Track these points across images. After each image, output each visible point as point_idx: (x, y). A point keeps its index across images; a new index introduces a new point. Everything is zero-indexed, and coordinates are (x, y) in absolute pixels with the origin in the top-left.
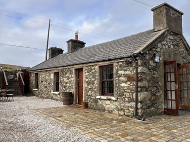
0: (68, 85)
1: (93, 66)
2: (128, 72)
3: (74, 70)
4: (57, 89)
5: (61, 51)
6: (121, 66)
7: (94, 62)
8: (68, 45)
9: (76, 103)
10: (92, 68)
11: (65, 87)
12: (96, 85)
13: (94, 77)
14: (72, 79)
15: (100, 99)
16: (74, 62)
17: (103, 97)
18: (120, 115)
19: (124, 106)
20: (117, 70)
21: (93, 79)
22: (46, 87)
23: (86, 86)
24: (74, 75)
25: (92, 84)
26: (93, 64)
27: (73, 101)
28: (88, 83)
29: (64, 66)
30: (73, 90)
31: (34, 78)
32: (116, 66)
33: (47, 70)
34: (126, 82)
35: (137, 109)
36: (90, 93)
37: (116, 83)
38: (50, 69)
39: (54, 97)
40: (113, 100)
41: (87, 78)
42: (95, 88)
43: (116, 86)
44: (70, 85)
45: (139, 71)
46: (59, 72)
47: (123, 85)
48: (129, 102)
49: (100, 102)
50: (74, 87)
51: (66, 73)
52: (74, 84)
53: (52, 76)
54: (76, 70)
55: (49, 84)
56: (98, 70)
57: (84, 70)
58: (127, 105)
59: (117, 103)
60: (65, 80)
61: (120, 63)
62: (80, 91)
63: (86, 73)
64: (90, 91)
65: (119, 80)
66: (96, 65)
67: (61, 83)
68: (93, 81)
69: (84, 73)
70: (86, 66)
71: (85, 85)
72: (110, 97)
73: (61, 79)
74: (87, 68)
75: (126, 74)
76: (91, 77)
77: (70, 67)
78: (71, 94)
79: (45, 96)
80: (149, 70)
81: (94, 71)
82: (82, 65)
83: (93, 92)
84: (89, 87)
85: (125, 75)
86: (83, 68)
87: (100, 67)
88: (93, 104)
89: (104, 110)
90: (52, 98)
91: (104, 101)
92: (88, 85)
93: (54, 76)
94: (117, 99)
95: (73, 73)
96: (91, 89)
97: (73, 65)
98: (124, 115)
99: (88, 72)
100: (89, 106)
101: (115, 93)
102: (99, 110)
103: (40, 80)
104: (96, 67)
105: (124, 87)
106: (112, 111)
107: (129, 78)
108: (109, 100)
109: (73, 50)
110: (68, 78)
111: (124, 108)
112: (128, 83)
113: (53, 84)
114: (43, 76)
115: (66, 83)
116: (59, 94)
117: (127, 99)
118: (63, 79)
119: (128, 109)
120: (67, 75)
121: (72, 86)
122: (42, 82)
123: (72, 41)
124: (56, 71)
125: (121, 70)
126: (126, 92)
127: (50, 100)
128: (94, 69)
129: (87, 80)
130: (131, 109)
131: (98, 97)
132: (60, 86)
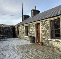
0: (32, 32)
1: (46, 21)
3: (35, 24)
4: (27, 35)
5: (28, 17)
7: (47, 19)
8: (31, 12)
9: (37, 42)
10: (45, 22)
11: (31, 34)
12: (48, 33)
14: (34, 29)
15: (51, 41)
17: (52, 40)
22: (22, 34)
23: (42, 33)
24: (35, 27)
25: (46, 32)
26: (46, 20)
27: (35, 41)
28: (43, 31)
30: (35, 35)
31: (17, 30)
33: (22, 25)
36: (44, 37)
39: (26, 39)
41: (42, 29)
42: (47, 34)
44: (33, 33)
46: (27, 26)
50: (35, 34)
51: (31, 27)
52: (35, 32)
53: (24, 28)
54: (36, 24)
55: (23, 32)
56: (49, 23)
60: (31, 30)
62: (39, 36)
63: (41, 26)
64: (44, 36)
66: (48, 20)
67: (29, 32)
68: (46, 30)
69: (40, 26)
70: (42, 22)
71: (41, 33)
72: (58, 40)
73: (29, 30)
74: (42, 23)
76: (45, 28)
77: (33, 23)
78: (34, 38)
79: (22, 38)
81: (46, 24)
82: (39, 21)
83: (46, 37)
84: (44, 34)
86: (40, 23)
87: (50, 21)
88: (46, 43)
89: (54, 47)
91: (53, 42)
92: (43, 32)
93: (25, 28)
96: (45, 35)
97: (34, 22)
99: (43, 25)
100: (44, 44)
103: (19, 30)
104: (48, 22)
106: (59, 49)
108: (57, 41)
109: (34, 15)
110: (32, 29)
113: (25, 32)
114: (21, 29)
115: (31, 32)
116: (28, 37)
120: (32, 28)
121: (34, 33)
122: (20, 31)
123: (33, 10)
124: (26, 26)
127: (24, 40)
128: (47, 23)
129: (42, 30)
131: (49, 40)
132: (28, 33)
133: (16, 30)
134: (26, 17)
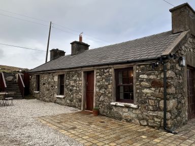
0: (75, 88)
1: (106, 69)
2: (152, 77)
3: (82, 73)
5: (62, 53)
6: (142, 70)
8: (72, 46)
9: (84, 109)
10: (106, 71)
11: (71, 90)
12: (111, 90)
13: (107, 80)
14: (80, 82)
15: (115, 106)
16: (82, 64)
17: (119, 104)
18: (141, 125)
19: (147, 115)
20: (138, 74)
21: (107, 83)
22: (49, 90)
23: (98, 90)
24: (82, 78)
25: (105, 89)
28: (100, 87)
29: (70, 68)
30: (81, 95)
31: (35, 80)
32: (137, 69)
33: (50, 72)
34: (149, 88)
35: (165, 119)
36: (101, 98)
37: (137, 89)
38: (54, 71)
39: (58, 101)
40: (133, 108)
41: (99, 82)
42: (109, 93)
43: (137, 92)
44: (78, 89)
45: (167, 76)
46: (64, 75)
47: (146, 91)
48: (154, 111)
49: (115, 109)
50: (82, 91)
51: (73, 76)
52: (82, 88)
53: (56, 79)
54: (84, 72)
55: (52, 87)
56: (113, 74)
57: (95, 73)
58: (151, 114)
59: (138, 112)
60: (72, 83)
61: (141, 67)
62: (89, 95)
63: (97, 76)
64: (102, 96)
65: (141, 86)
66: (111, 68)
67: (67, 86)
68: (107, 86)
69: (95, 76)
70: (98, 69)
71: (96, 90)
72: (129, 104)
73: (66, 82)
74: (98, 71)
75: (150, 79)
76: (104, 80)
77: (77, 69)
79: (47, 99)
80: (176, 74)
81: (107, 74)
82: (92, 68)
83: (106, 98)
84: (101, 92)
85: (148, 80)
86: (93, 71)
87: (116, 70)
90: (55, 102)
91: (121, 109)
92: (100, 89)
93: (58, 78)
94: (138, 106)
95: (81, 76)
96: (104, 94)
97: (82, 67)
98: (148, 125)
99: (100, 75)
101: (135, 99)
102: (115, 118)
103: (42, 81)
104: (110, 70)
105: (147, 93)
107: (154, 84)
108: (128, 107)
110: (75, 81)
111: (147, 118)
112: (153, 89)
113: (56, 87)
114: (46, 78)
115: (73, 86)
116: (64, 98)
117: (151, 107)
118: (69, 82)
119: (153, 119)
120: (74, 78)
121: (80, 90)
122: (44, 84)
123: (76, 42)
124: (61, 73)
125: (143, 74)
126: (150, 99)
127: (53, 104)
128: (108, 72)
129: (98, 84)
130: (156, 119)
131: (113, 103)
132: (65, 90)
133: (33, 80)
134: (57, 54)
